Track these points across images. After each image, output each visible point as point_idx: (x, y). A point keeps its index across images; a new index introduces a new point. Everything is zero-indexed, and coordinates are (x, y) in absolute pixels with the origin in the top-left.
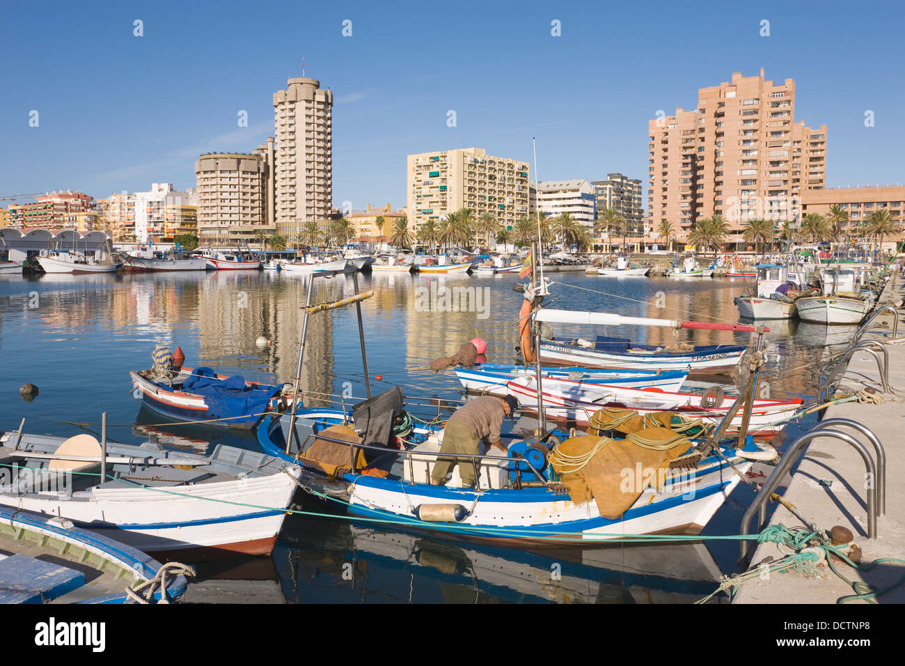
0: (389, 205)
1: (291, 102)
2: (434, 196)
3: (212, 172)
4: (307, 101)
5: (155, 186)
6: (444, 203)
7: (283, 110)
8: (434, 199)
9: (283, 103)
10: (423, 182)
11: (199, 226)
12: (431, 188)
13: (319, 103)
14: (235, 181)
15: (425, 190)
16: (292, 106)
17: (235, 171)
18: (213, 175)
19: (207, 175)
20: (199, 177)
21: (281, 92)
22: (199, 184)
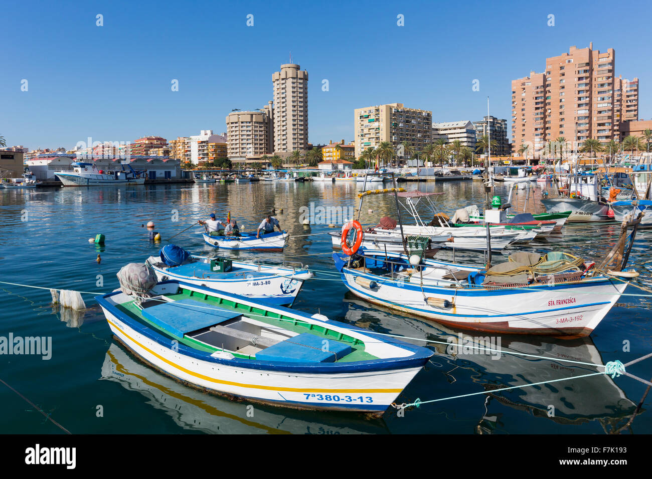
0: (343, 141)
1: (283, 79)
2: (372, 134)
3: (236, 123)
4: (293, 78)
5: (203, 132)
6: (378, 138)
7: (278, 84)
8: (372, 136)
9: (277, 80)
10: (364, 126)
11: (228, 156)
12: (369, 129)
13: (300, 79)
14: (250, 128)
15: (366, 131)
16: (284, 81)
17: (250, 123)
18: (237, 125)
19: (232, 125)
20: (228, 126)
21: (277, 74)
22: (228, 130)
